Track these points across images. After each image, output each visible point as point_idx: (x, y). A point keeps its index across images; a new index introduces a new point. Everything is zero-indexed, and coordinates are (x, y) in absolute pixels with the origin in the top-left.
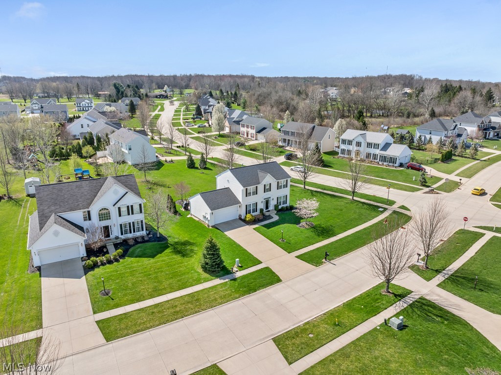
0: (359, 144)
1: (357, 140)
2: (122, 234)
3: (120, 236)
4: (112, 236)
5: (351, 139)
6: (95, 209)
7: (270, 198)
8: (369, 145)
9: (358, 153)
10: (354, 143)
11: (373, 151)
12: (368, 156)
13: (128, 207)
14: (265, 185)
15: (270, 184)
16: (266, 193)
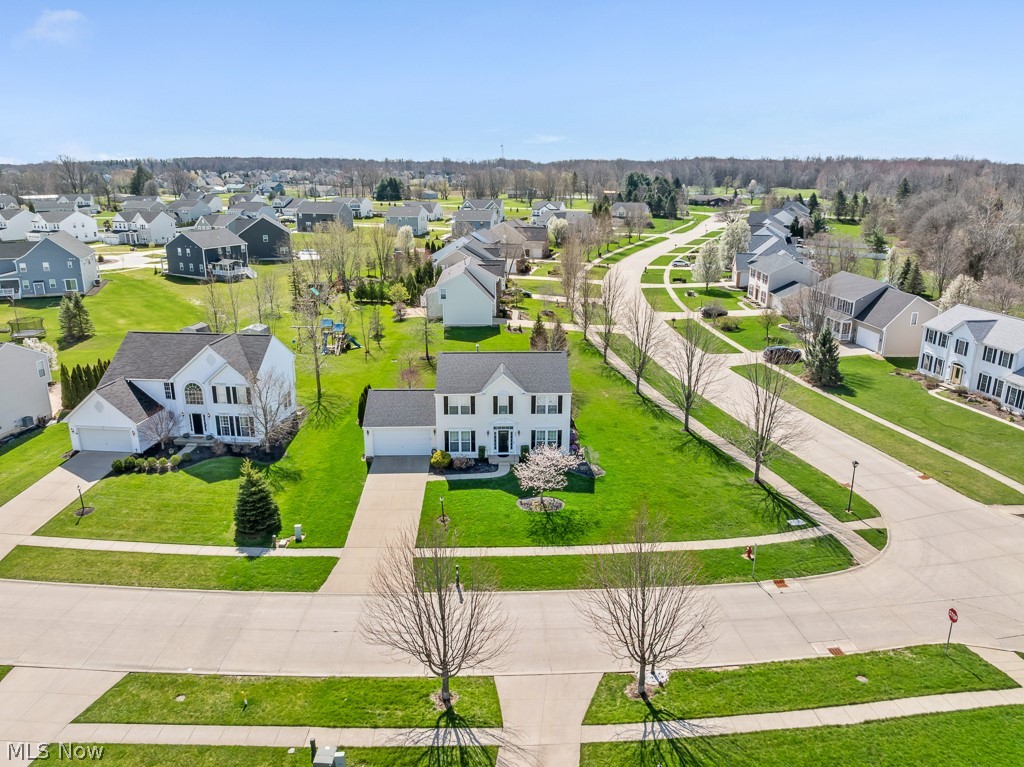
0: (962, 348)
1: (957, 335)
2: (219, 433)
3: (216, 436)
4: (206, 433)
5: (945, 330)
6: (180, 381)
7: (512, 428)
8: (989, 354)
9: (958, 370)
10: (951, 343)
11: (995, 371)
12: (983, 382)
13: (228, 389)
14: (495, 398)
15: (511, 398)
16: (498, 416)
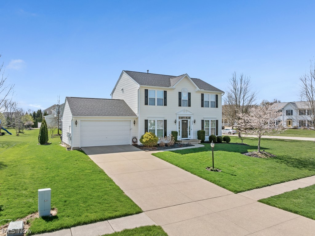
1: (286, 109)
9: (290, 122)
12: (302, 123)
14: (180, 94)
15: (189, 94)
16: (182, 108)
